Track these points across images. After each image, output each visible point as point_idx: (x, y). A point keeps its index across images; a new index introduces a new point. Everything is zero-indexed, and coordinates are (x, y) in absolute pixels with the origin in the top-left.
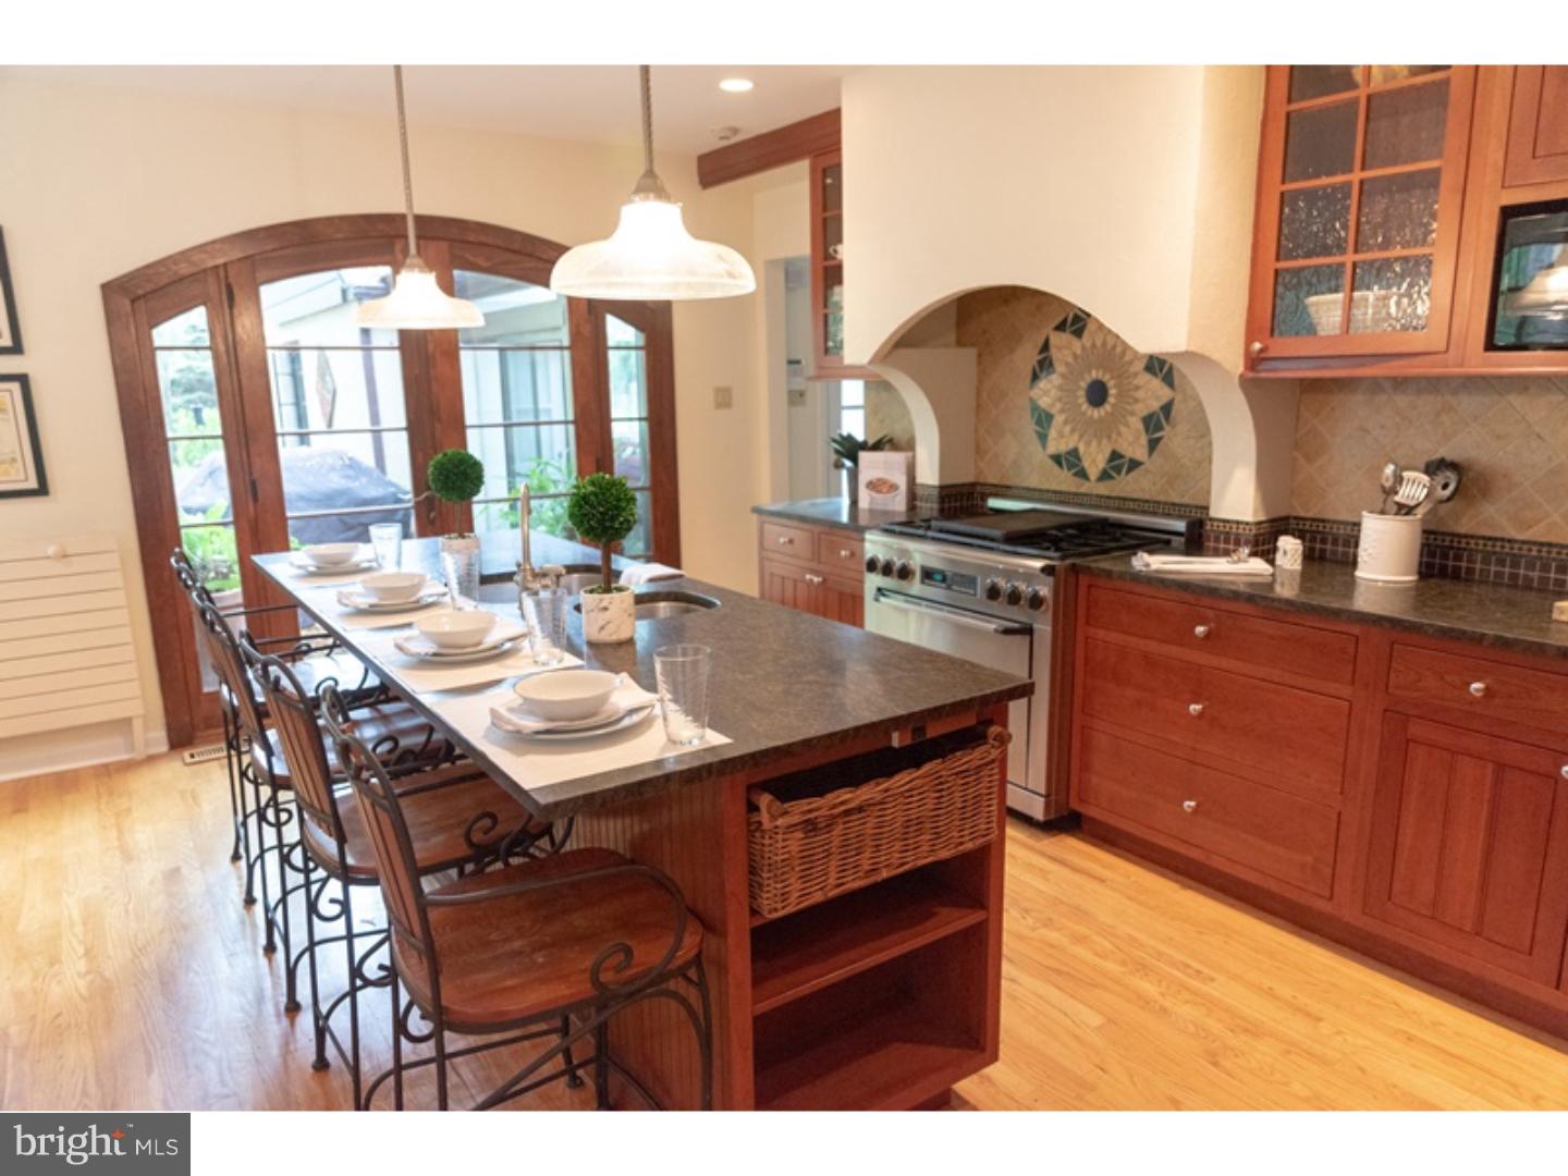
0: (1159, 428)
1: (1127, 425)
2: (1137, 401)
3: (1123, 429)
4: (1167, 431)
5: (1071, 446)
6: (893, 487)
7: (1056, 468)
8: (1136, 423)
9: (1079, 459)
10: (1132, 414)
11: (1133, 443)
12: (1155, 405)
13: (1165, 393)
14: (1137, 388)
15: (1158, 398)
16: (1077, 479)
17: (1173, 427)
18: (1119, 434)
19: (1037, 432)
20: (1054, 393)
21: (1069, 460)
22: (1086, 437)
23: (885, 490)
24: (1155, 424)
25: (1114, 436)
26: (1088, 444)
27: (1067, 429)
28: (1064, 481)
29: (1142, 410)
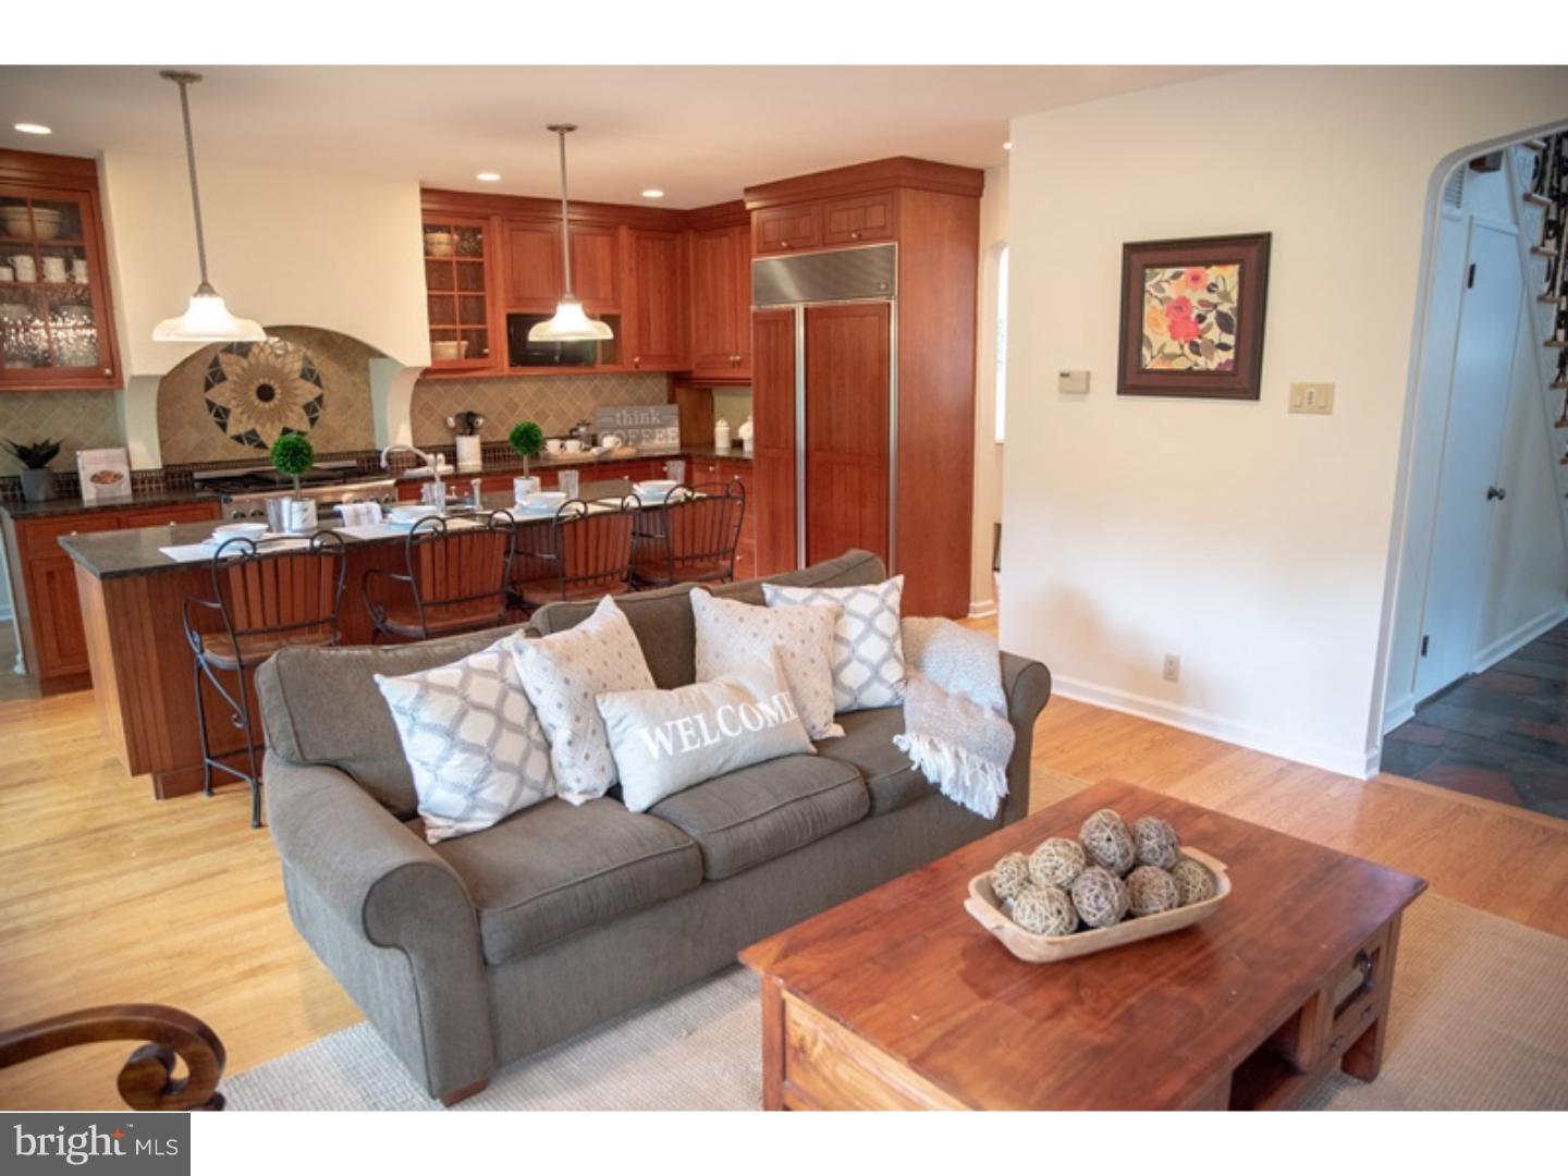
0: (315, 411)
1: (292, 411)
2: (297, 396)
3: (289, 414)
4: (321, 413)
5: (249, 428)
6: (118, 477)
7: (239, 445)
8: (299, 410)
9: (257, 436)
10: (295, 404)
11: (298, 421)
12: (311, 398)
13: (317, 391)
14: (297, 388)
15: (312, 394)
16: (258, 450)
17: (324, 409)
18: (287, 417)
19: (218, 423)
20: (228, 394)
21: (252, 438)
22: (261, 421)
23: (109, 481)
24: (312, 410)
25: (283, 419)
26: (264, 425)
27: (245, 417)
28: (247, 451)
29: (303, 401)
